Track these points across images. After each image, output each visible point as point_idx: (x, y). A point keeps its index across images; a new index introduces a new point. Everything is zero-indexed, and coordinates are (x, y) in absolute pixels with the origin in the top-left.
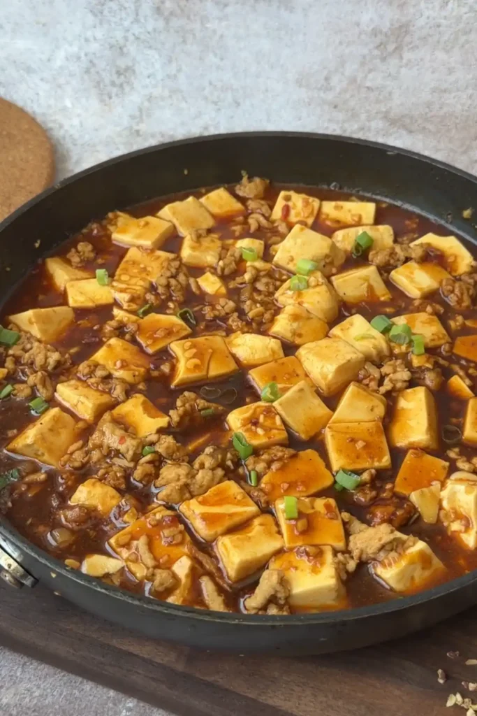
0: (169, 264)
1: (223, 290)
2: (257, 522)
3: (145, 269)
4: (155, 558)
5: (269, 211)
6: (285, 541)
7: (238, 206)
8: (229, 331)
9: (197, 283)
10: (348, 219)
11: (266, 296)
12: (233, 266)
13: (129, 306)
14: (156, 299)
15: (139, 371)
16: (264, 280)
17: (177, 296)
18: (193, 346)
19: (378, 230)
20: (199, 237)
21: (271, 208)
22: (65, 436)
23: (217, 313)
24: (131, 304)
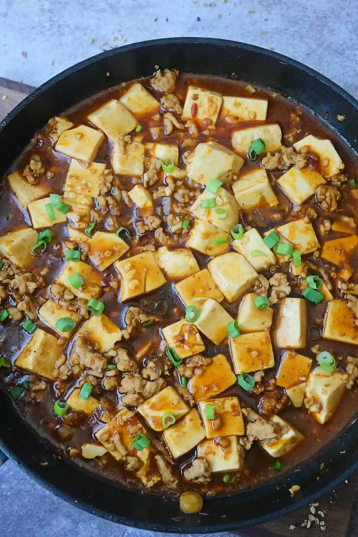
0: (105, 179)
1: (150, 204)
2: (188, 418)
3: (86, 185)
4: (126, 449)
5: (181, 109)
6: (207, 432)
7: (154, 103)
8: (157, 246)
9: (129, 197)
10: (246, 116)
11: (183, 208)
12: (156, 178)
13: (79, 225)
14: (99, 216)
15: (95, 291)
16: (181, 192)
17: (115, 211)
18: (133, 267)
19: (269, 131)
20: (126, 144)
21: (182, 103)
22: (52, 353)
23: (147, 228)
24: (80, 223)
